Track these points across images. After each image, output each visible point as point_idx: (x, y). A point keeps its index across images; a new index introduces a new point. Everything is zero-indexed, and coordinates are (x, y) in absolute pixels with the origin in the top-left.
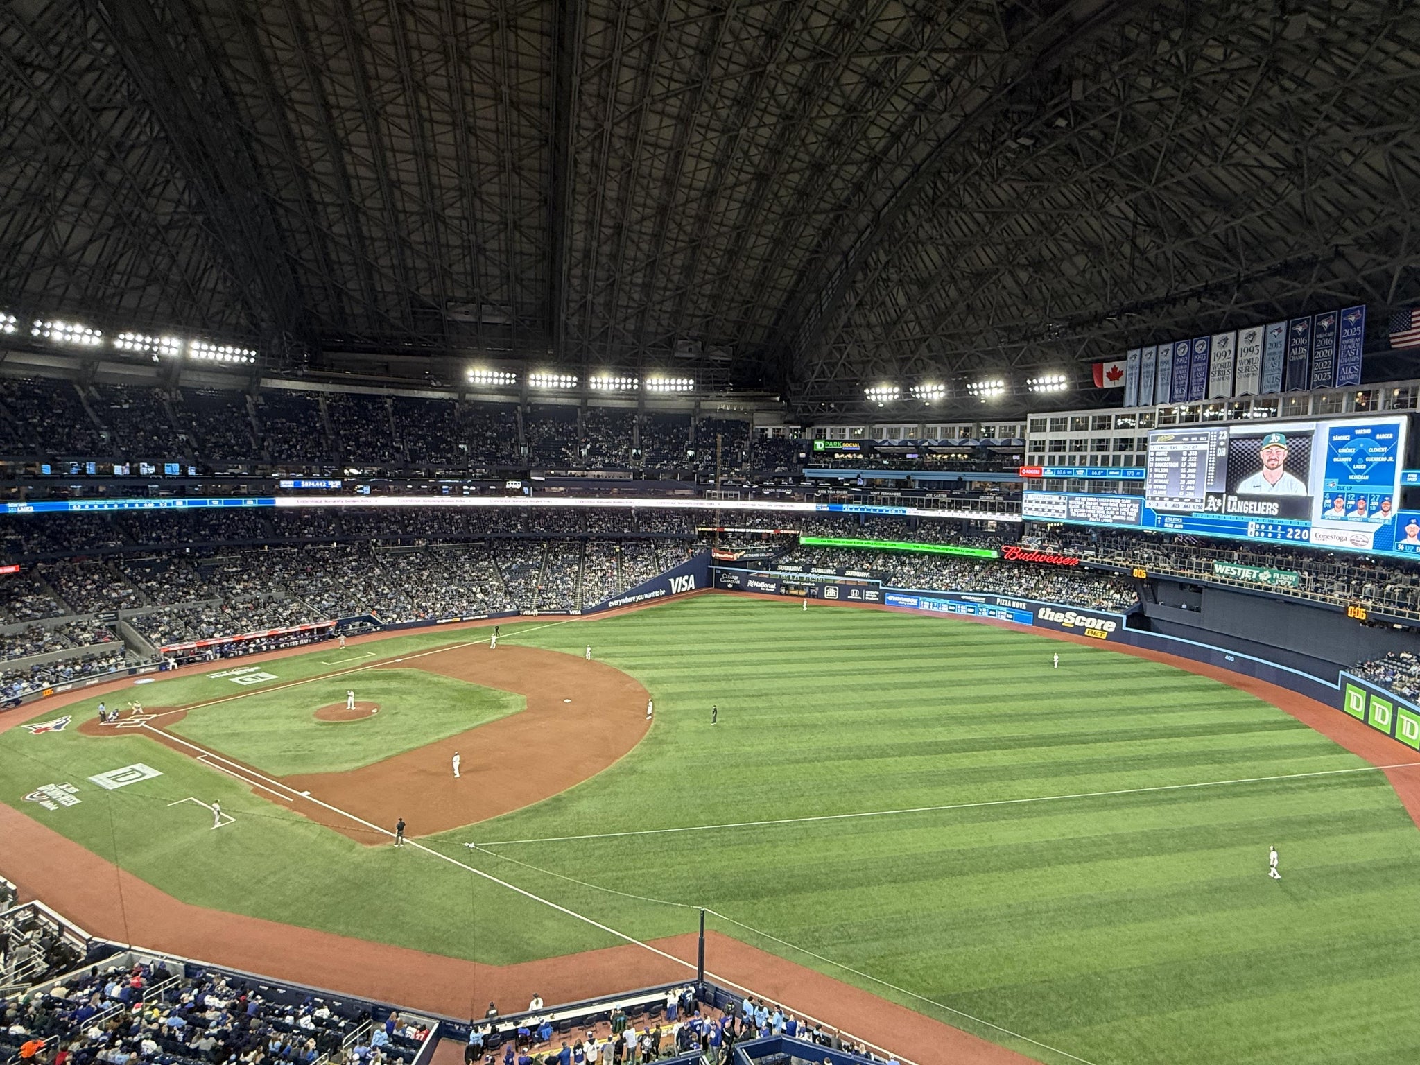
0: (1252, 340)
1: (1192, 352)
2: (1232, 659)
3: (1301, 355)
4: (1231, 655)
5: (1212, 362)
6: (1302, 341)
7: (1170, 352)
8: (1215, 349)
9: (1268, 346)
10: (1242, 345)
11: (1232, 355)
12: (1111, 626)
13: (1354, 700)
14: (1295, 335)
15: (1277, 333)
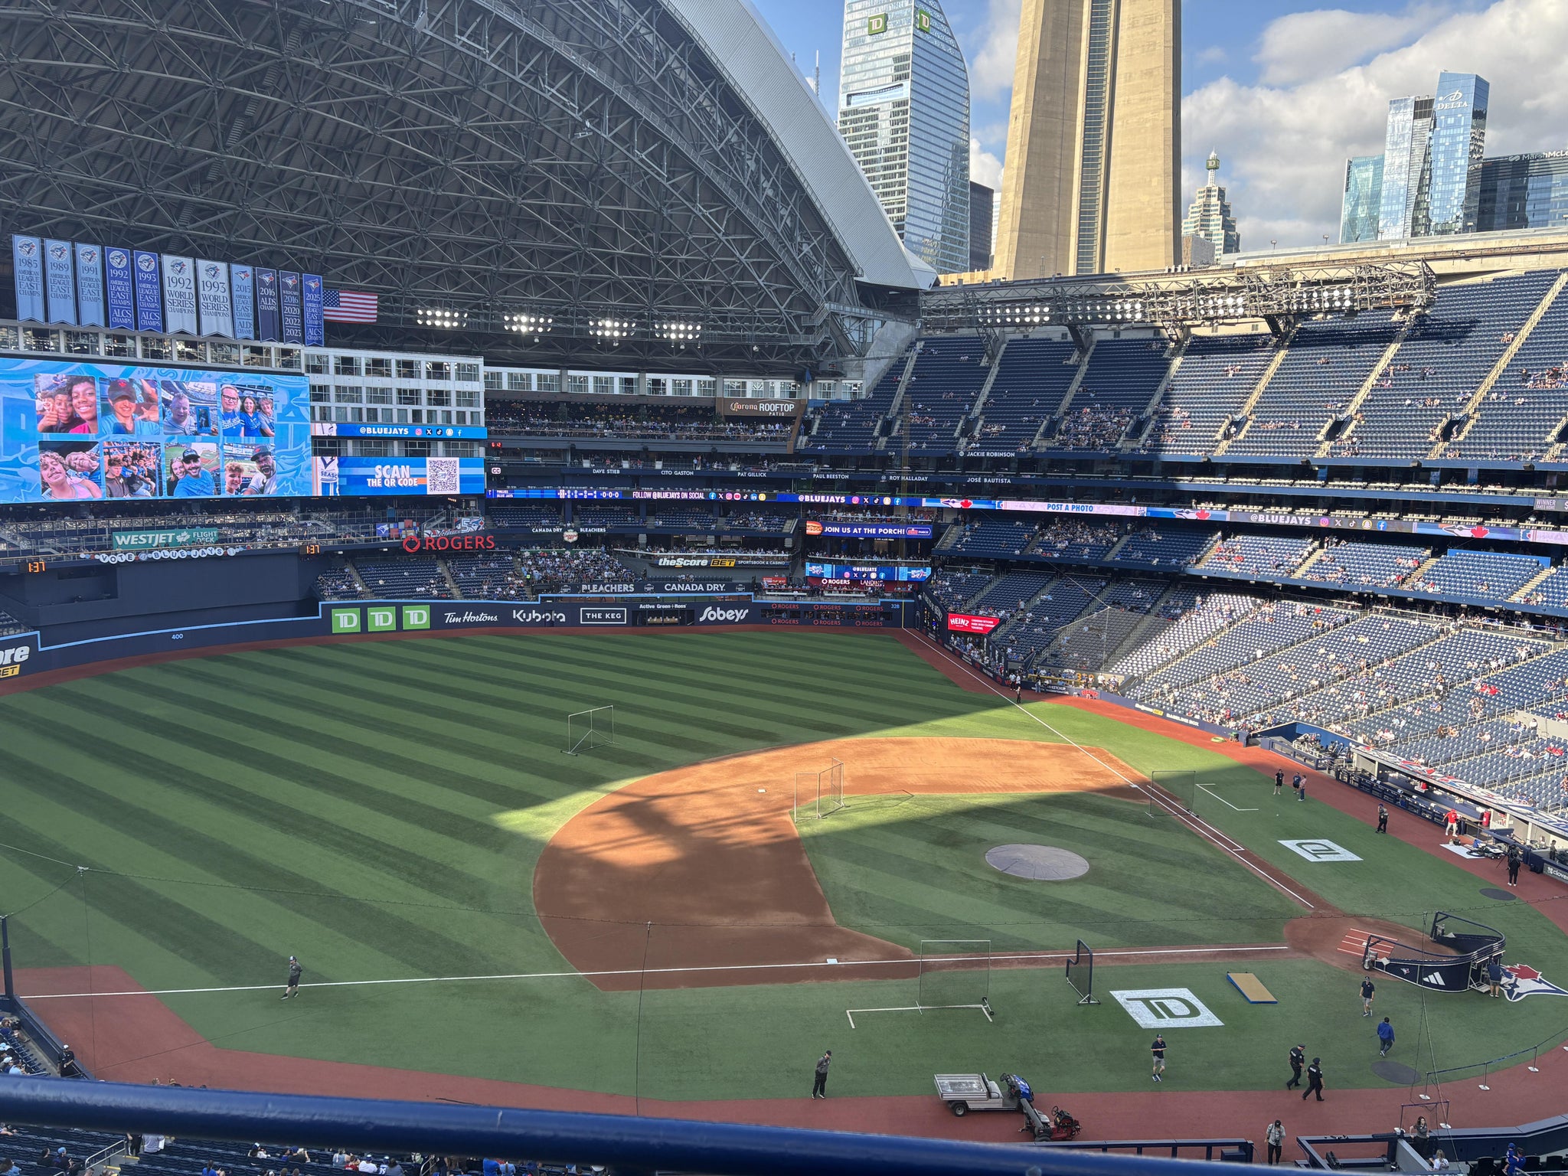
0: (213, 274)
1: (132, 267)
2: (181, 636)
3: (269, 305)
4: (177, 633)
5: (167, 288)
6: (271, 292)
7: (97, 258)
8: (168, 272)
9: (235, 288)
10: (203, 277)
11: (192, 285)
12: (22, 653)
13: (345, 621)
14: (262, 282)
15: (243, 274)
